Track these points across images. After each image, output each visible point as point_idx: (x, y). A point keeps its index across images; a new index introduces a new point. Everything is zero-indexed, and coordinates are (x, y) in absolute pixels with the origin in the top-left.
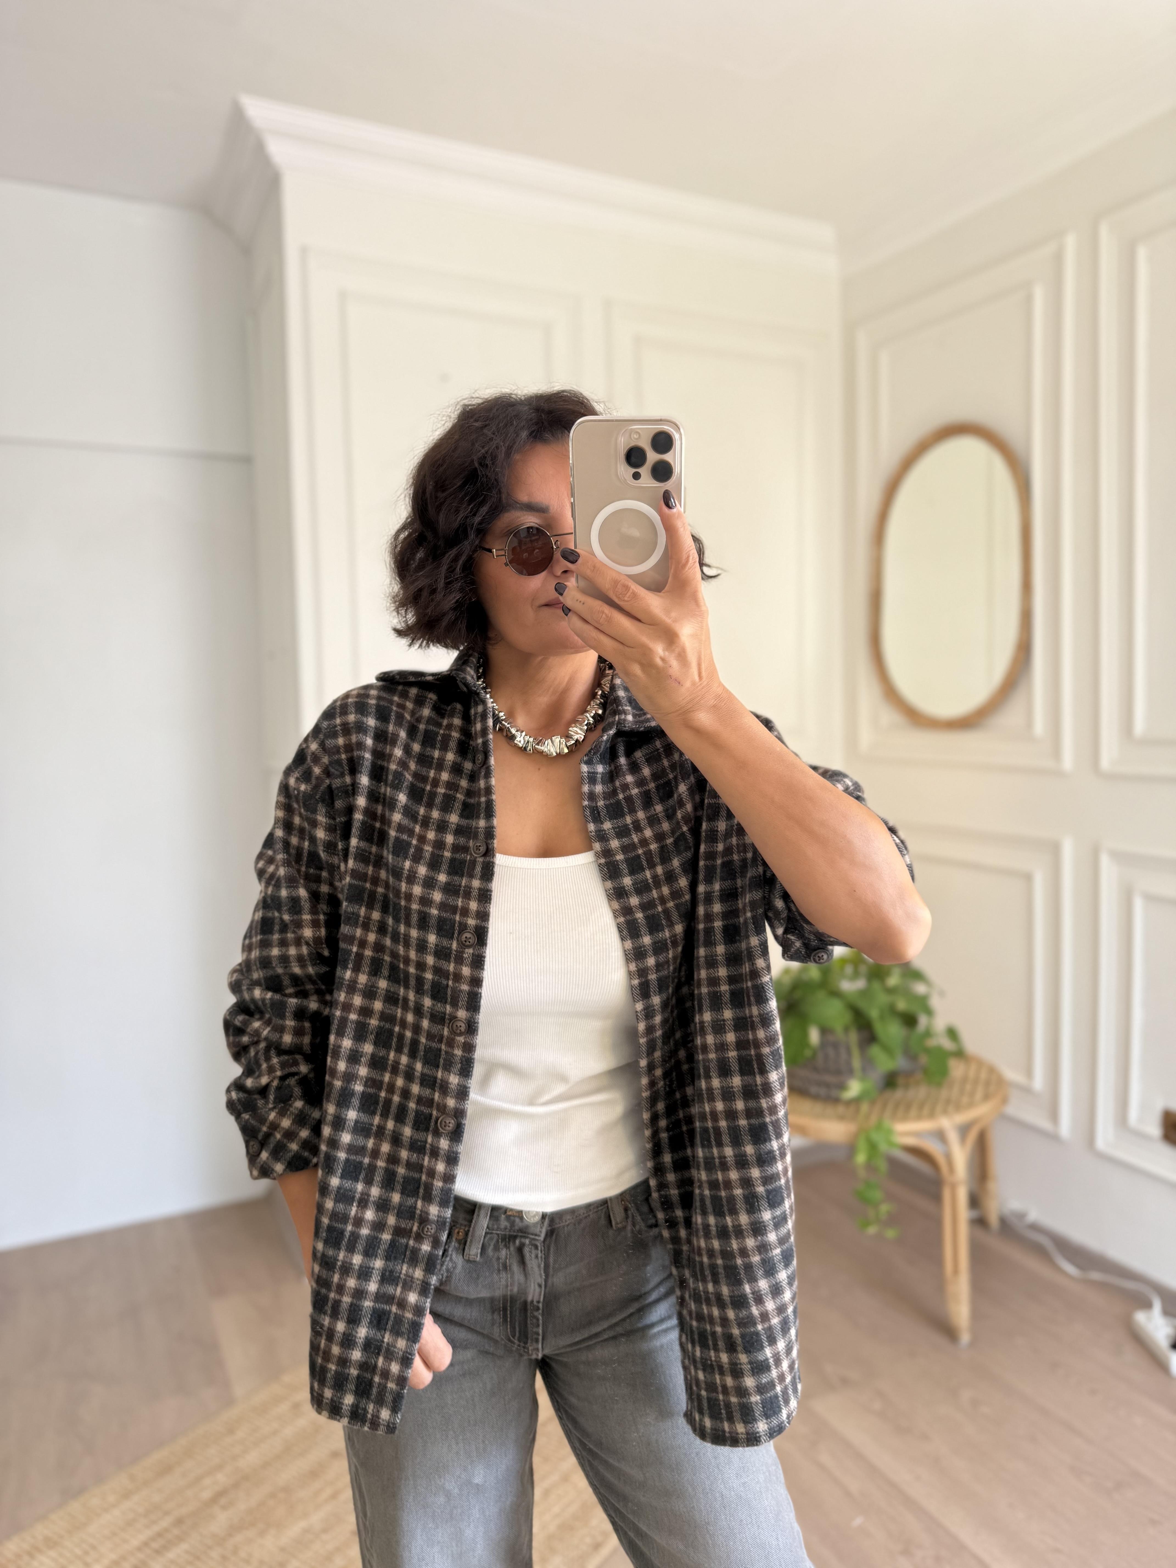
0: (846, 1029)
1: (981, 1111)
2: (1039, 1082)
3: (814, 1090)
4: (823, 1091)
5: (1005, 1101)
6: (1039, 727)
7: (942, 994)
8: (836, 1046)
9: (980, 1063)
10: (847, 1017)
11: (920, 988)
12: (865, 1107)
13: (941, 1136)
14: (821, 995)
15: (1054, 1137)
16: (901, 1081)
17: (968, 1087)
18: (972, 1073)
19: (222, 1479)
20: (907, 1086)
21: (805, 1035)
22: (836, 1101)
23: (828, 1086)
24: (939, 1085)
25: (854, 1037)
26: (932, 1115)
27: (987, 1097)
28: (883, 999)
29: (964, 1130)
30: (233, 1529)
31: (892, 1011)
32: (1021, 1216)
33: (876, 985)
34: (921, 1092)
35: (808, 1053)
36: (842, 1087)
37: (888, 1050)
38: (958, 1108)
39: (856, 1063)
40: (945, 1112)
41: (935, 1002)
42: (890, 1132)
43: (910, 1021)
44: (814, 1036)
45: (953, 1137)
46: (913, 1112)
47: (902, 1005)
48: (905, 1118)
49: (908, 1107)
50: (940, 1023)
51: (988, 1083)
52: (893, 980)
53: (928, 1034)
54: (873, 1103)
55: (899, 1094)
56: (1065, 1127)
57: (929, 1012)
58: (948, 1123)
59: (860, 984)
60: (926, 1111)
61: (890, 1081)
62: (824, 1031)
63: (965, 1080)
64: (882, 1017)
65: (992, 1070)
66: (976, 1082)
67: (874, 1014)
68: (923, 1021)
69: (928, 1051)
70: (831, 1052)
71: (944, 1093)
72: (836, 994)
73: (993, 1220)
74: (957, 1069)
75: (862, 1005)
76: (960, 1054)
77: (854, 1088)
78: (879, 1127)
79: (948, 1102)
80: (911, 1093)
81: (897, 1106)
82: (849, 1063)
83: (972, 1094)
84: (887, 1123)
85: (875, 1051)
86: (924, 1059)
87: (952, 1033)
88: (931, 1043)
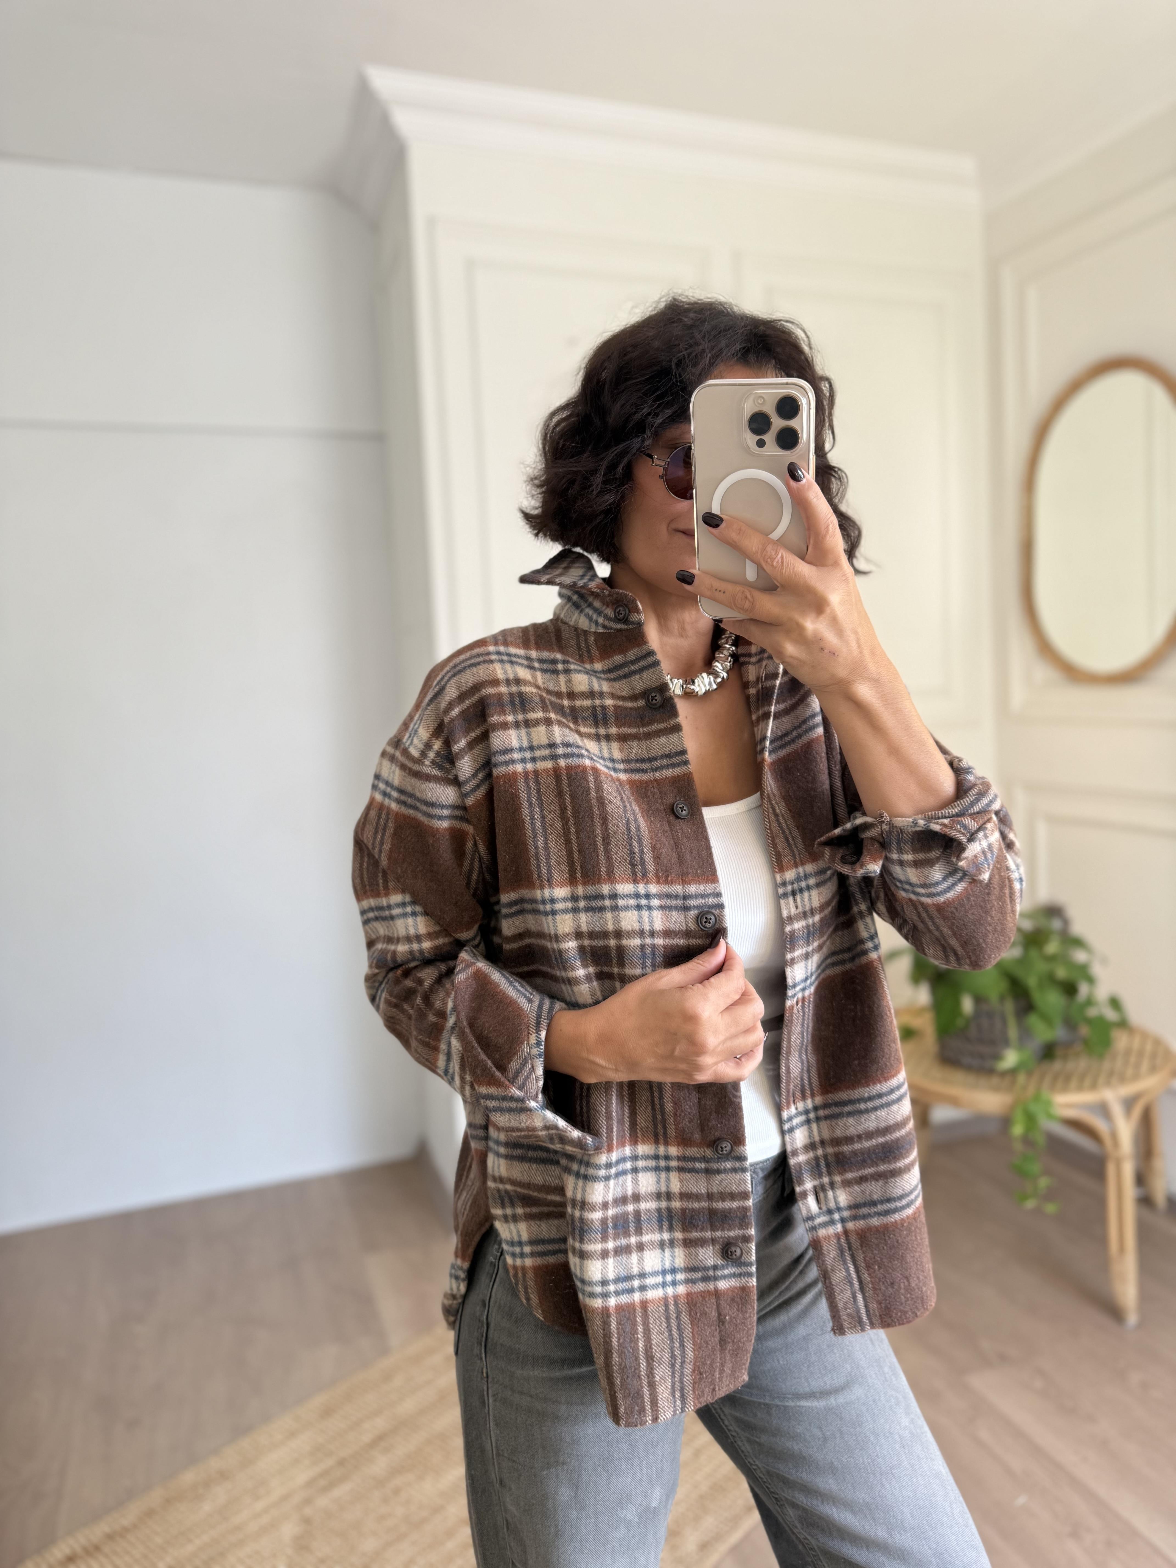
0: (1002, 998)
1: (1148, 1083)
3: (967, 1060)
4: (976, 1062)
5: (1173, 1074)
7: (1104, 961)
8: (990, 1015)
9: (1145, 1035)
10: (1003, 987)
11: (1080, 956)
12: (1021, 1078)
13: (1104, 1109)
16: (1059, 1052)
17: (1133, 1059)
18: (1136, 1045)
20: (1065, 1058)
21: (956, 1002)
22: (991, 1072)
23: (981, 1056)
24: (1101, 1057)
25: (1010, 1007)
26: (1094, 1086)
27: (1153, 1069)
28: (1041, 967)
29: (1129, 1104)
30: (394, 1472)
31: (1052, 979)
33: (1034, 953)
34: (1081, 1064)
35: (960, 1022)
36: (997, 1057)
37: (1047, 1020)
39: (1013, 1032)
40: (1108, 1083)
41: (1097, 971)
42: (1049, 1103)
43: (1069, 989)
44: (968, 1005)
45: (1117, 1110)
46: (1074, 1083)
47: (1061, 973)
48: (1065, 1089)
49: (1068, 1079)
50: (1102, 992)
51: (1154, 1056)
52: (1051, 947)
53: (1090, 1002)
54: (1030, 1074)
55: (1057, 1065)
57: (1090, 980)
58: (1112, 1096)
60: (1088, 1082)
61: (1049, 1052)
62: (979, 1000)
63: (1128, 1053)
64: (1040, 986)
65: (1158, 1042)
66: (1141, 1054)
67: (1031, 982)
68: (1084, 989)
69: (1089, 1021)
70: (985, 1022)
71: (1107, 1065)
73: (1160, 1199)
74: (1121, 1040)
75: (1019, 973)
76: (1123, 1024)
77: (1011, 1058)
78: (1037, 1098)
79: (1111, 1074)
80: (1070, 1065)
81: (1055, 1078)
82: (1004, 1033)
83: (1137, 1066)
84: (1045, 1094)
85: (1033, 1020)
86: (1084, 1030)
87: (1115, 1003)
88: (1092, 1012)
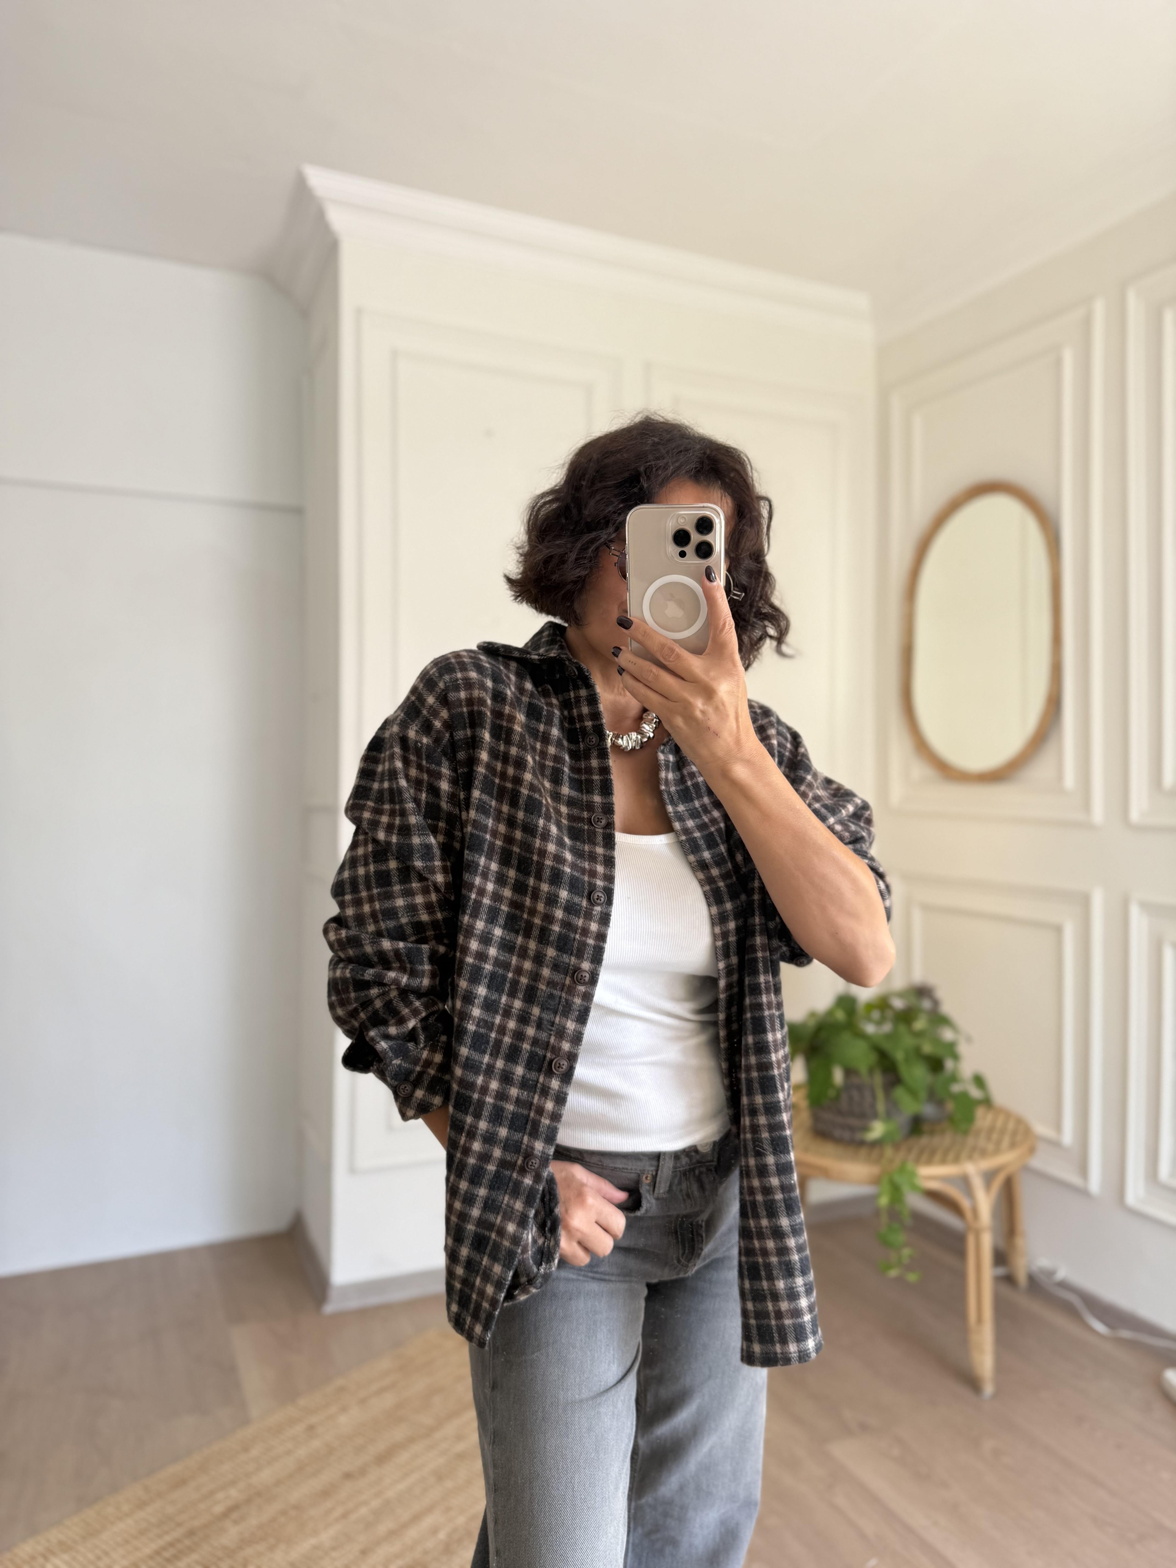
0: (871, 1071)
1: (1007, 1158)
2: (1068, 1137)
3: (837, 1133)
4: (847, 1135)
5: (1032, 1150)
6: (1070, 780)
7: (969, 1040)
8: (860, 1088)
9: (1008, 1115)
10: (872, 1058)
11: (948, 1035)
12: (889, 1152)
13: (965, 1182)
14: (846, 1037)
15: (1084, 1192)
16: (926, 1127)
17: (995, 1136)
18: (999, 1123)
19: (234, 1493)
20: (932, 1133)
21: (829, 1075)
22: (862, 1143)
23: (852, 1129)
24: (966, 1133)
25: (878, 1080)
26: (957, 1160)
27: (1013, 1145)
28: (908, 1041)
29: (989, 1177)
30: (245, 1542)
31: (918, 1053)
32: (1051, 1273)
33: (902, 1029)
34: (947, 1139)
35: (831, 1093)
36: (866, 1129)
37: (913, 1093)
38: (984, 1153)
39: (881, 1105)
40: (970, 1157)
41: (963, 1049)
42: (913, 1174)
43: (935, 1064)
44: (838, 1076)
45: (978, 1184)
46: (938, 1157)
47: (927, 1048)
48: (929, 1162)
49: (933, 1153)
50: (966, 1069)
51: (1014, 1133)
52: (920, 1024)
53: (954, 1078)
54: (897, 1147)
55: (924, 1140)
56: (1095, 1183)
57: (956, 1057)
58: (972, 1169)
59: (887, 1028)
60: (951, 1156)
61: (916, 1126)
62: (849, 1072)
63: (991, 1130)
64: (907, 1060)
65: (1019, 1121)
66: (1003, 1131)
67: (899, 1055)
68: (949, 1065)
69: (954, 1097)
70: (855, 1094)
71: (970, 1141)
72: (861, 1035)
73: (1022, 1277)
74: (983, 1118)
75: (887, 1046)
76: (987, 1102)
77: (877, 1130)
78: (902, 1169)
79: (974, 1149)
80: (936, 1140)
81: (921, 1152)
82: (873, 1106)
83: (998, 1143)
84: (910, 1166)
85: (899, 1093)
86: (950, 1106)
87: (979, 1081)
88: (956, 1088)
